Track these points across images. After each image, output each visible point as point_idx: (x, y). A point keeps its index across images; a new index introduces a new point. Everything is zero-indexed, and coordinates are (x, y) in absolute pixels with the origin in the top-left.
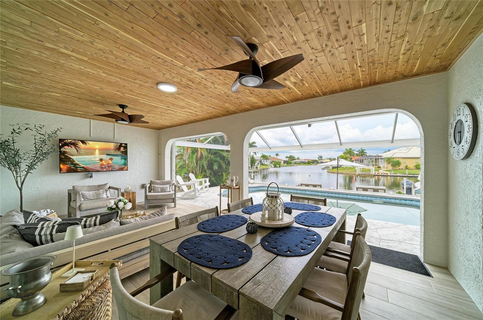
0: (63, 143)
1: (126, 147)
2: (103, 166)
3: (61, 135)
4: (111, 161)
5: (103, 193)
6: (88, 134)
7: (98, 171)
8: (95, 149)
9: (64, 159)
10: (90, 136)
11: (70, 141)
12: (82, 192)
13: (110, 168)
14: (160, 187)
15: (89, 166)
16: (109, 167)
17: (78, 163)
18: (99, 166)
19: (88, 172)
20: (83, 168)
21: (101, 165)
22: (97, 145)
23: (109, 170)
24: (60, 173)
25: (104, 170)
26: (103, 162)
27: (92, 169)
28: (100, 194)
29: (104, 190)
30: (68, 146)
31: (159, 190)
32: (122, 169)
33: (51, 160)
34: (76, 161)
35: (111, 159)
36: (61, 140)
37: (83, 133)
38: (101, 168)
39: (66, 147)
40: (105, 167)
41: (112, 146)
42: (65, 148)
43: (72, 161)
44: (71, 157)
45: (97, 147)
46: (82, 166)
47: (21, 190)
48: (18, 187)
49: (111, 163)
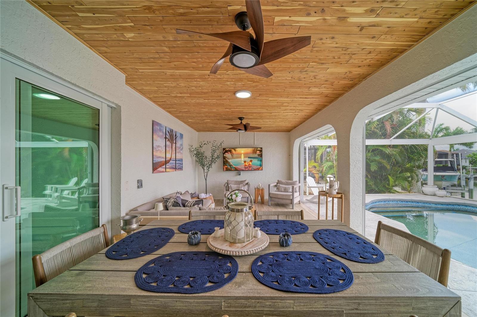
0: (225, 151)
1: (261, 151)
2: (246, 167)
3: (224, 146)
5: (242, 187)
6: (239, 143)
7: (243, 170)
8: (241, 154)
9: (225, 162)
10: (240, 145)
11: (228, 149)
12: (231, 185)
14: (283, 187)
15: (238, 167)
16: (249, 167)
18: (244, 166)
19: (237, 171)
20: (235, 168)
22: (242, 151)
24: (223, 171)
25: (247, 170)
26: (246, 163)
27: (239, 169)
28: (240, 188)
29: (243, 185)
31: (283, 190)
32: (258, 169)
33: (220, 161)
34: (231, 163)
35: (251, 161)
36: (224, 149)
37: (236, 143)
38: (245, 168)
39: (226, 153)
40: (247, 167)
41: (250, 150)
43: (229, 163)
44: (228, 160)
45: (243, 152)
46: (234, 166)
47: (206, 180)
48: (205, 178)
49: (251, 164)
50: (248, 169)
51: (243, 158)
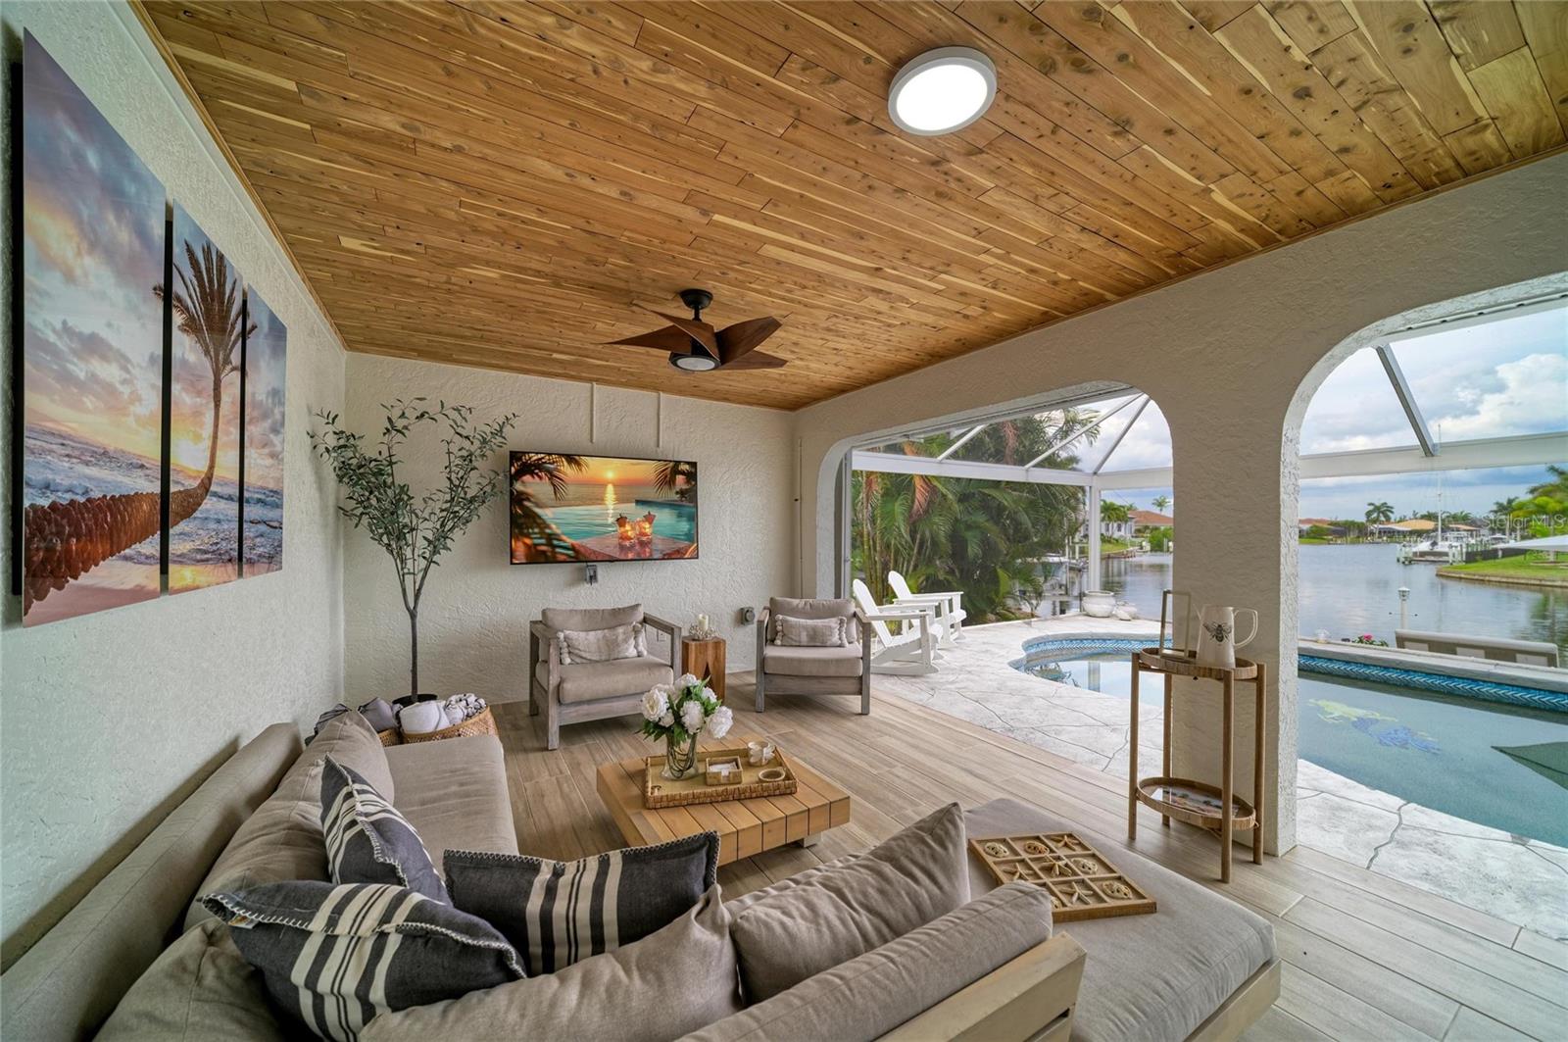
0: (522, 465)
1: (691, 476)
2: (627, 543)
3: (516, 440)
4: (650, 523)
5: (626, 641)
6: (586, 435)
7: (612, 560)
8: (603, 485)
9: (521, 518)
10: (591, 441)
11: (540, 456)
12: (568, 632)
13: (647, 550)
14: (805, 628)
15: (590, 543)
16: (643, 544)
17: (558, 531)
18: (616, 541)
19: (583, 561)
20: (573, 548)
21: (621, 538)
22: (609, 471)
23: (643, 556)
24: (512, 563)
25: (630, 556)
26: (628, 527)
27: (594, 552)
28: (618, 645)
29: (630, 628)
30: (532, 473)
31: (804, 638)
32: (676, 554)
33: (489, 520)
34: (554, 526)
35: (649, 519)
36: (515, 456)
37: (572, 434)
38: (622, 548)
39: (527, 478)
40: (632, 547)
41: (647, 470)
42: (523, 482)
43: (542, 525)
44: (538, 510)
45: (610, 475)
46: (569, 541)
47: (413, 616)
48: (408, 609)
49: (648, 531)
50: (636, 552)
51: (611, 505)
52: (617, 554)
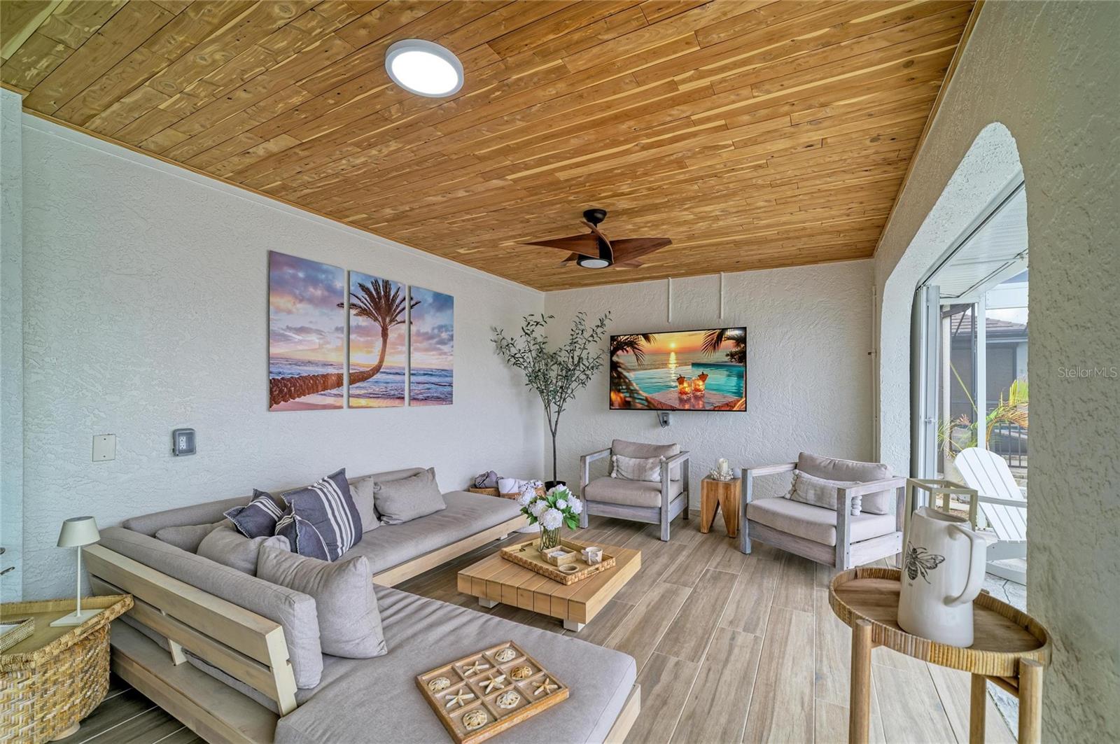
0: (617, 345)
1: (741, 340)
2: (685, 397)
3: (611, 328)
4: (704, 381)
5: (652, 469)
6: (665, 319)
7: (674, 410)
8: (668, 353)
9: (617, 379)
10: (668, 321)
11: (626, 337)
12: (619, 456)
13: (701, 402)
14: (814, 486)
15: (657, 396)
16: (696, 398)
17: (638, 388)
18: (676, 395)
19: (660, 410)
20: (646, 400)
21: (680, 393)
22: (673, 342)
23: (697, 408)
24: (610, 409)
25: (687, 407)
26: (685, 385)
27: (661, 403)
28: (645, 471)
29: (658, 460)
30: (623, 349)
31: (811, 496)
32: (728, 407)
33: (600, 378)
34: (634, 384)
35: (703, 377)
36: (613, 338)
37: (654, 318)
38: (681, 400)
39: (620, 352)
40: (689, 399)
41: (699, 338)
42: (617, 355)
43: (629, 384)
44: (626, 374)
45: (673, 346)
46: (644, 394)
47: (554, 434)
48: (552, 431)
49: (702, 387)
50: (691, 403)
52: (677, 405)
